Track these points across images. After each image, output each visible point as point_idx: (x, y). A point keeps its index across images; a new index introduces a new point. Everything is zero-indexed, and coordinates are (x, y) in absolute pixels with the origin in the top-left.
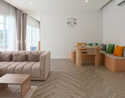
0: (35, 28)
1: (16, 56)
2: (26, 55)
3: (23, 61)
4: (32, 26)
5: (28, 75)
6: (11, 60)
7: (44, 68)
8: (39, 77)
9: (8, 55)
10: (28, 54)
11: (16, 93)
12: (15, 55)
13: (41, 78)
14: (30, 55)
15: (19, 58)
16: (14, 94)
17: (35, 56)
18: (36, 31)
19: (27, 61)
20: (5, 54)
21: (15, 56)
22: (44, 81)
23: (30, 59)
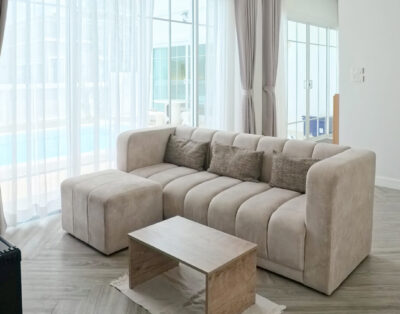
0: (323, 30)
1: (222, 153)
2: (257, 154)
3: (244, 177)
4: (308, 24)
5: (245, 242)
6: (204, 167)
7: (327, 231)
8: (301, 267)
9: (196, 143)
10: (268, 152)
11: (197, 300)
12: (220, 148)
13: (308, 274)
14: (275, 157)
15: (230, 162)
16: (188, 304)
17: (292, 163)
18: (327, 46)
19: (260, 179)
20: (187, 137)
21: (216, 152)
22: (324, 294)
23: (273, 177)
